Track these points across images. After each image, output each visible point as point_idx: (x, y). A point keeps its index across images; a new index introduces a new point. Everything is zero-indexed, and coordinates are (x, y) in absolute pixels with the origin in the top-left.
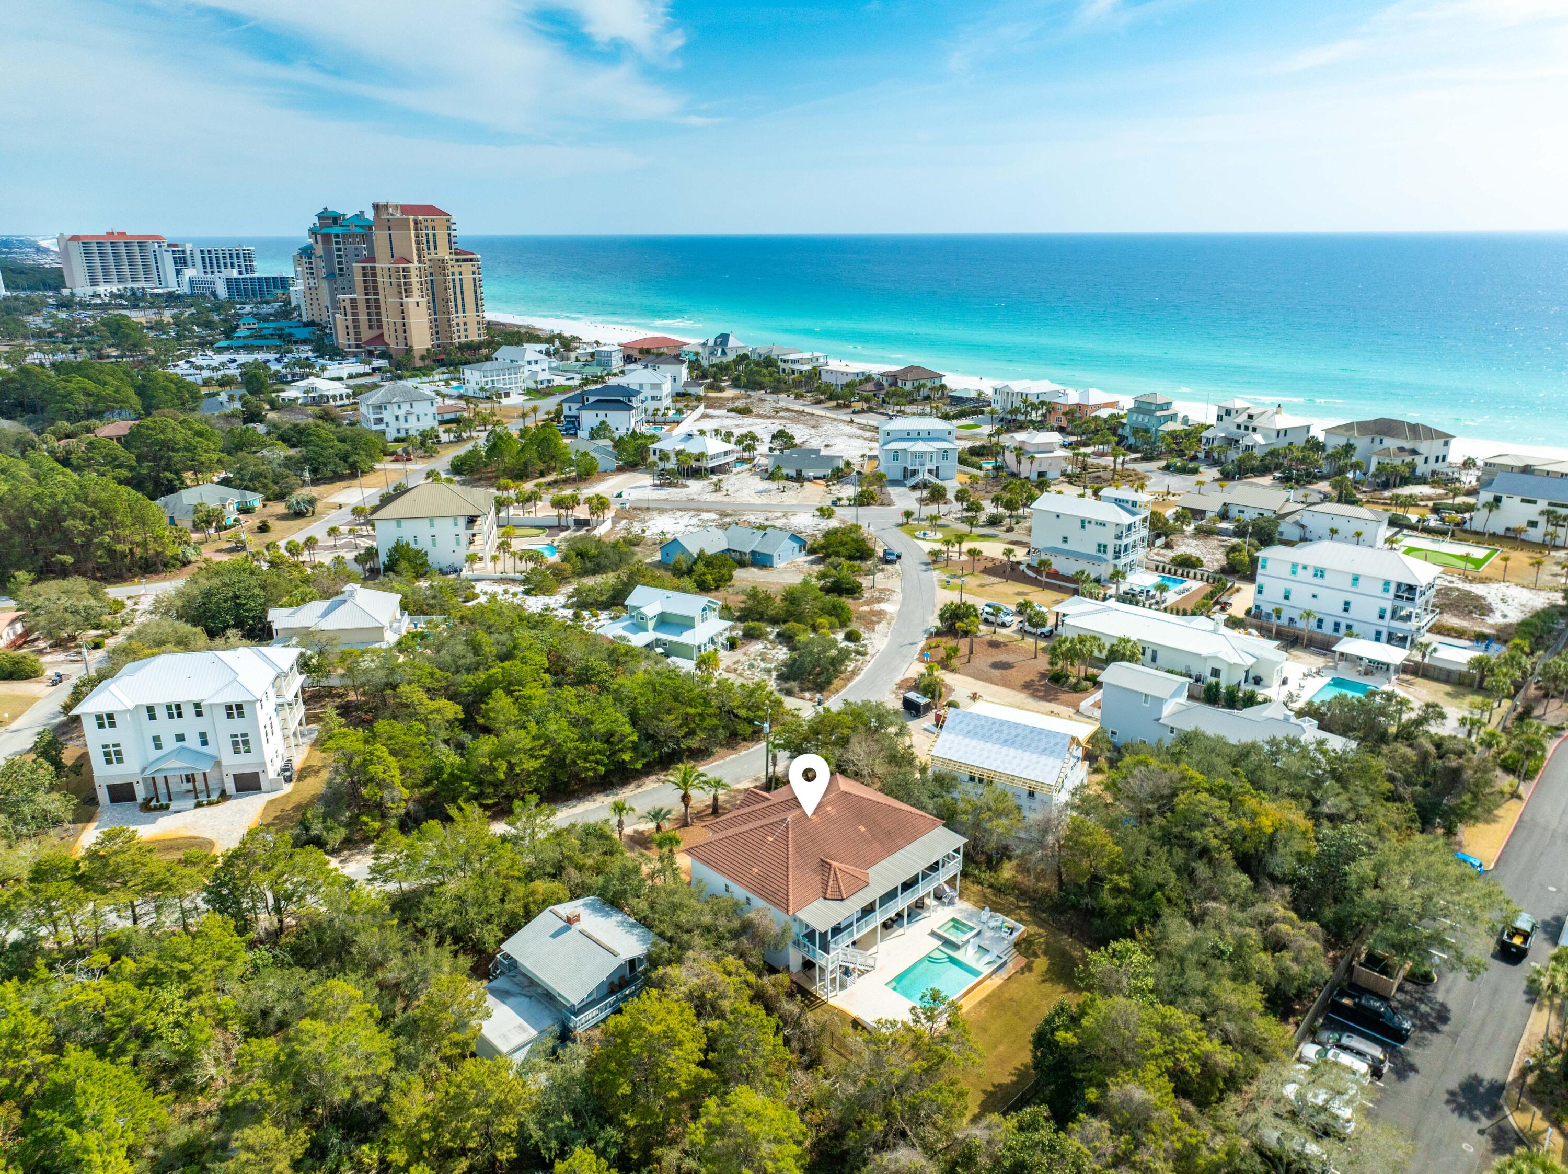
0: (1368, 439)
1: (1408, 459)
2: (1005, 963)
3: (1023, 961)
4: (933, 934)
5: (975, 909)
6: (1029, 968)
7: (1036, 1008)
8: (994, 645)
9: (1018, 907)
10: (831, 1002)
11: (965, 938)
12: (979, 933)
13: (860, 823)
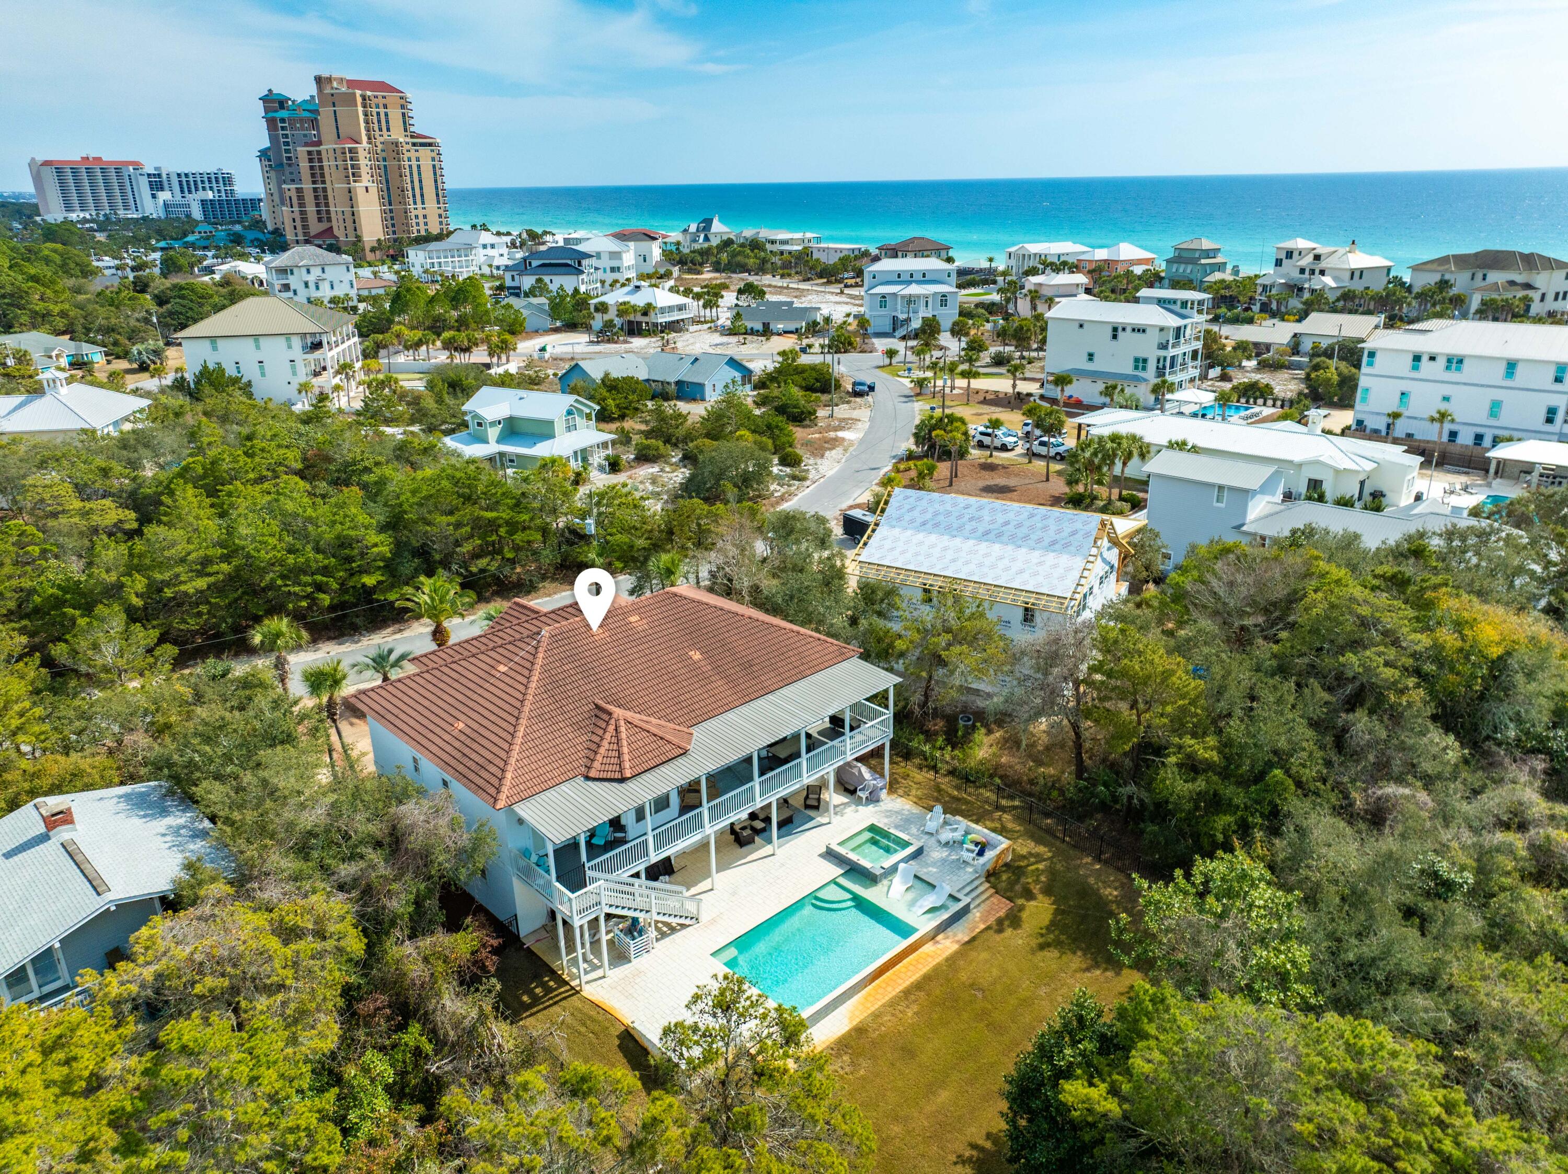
0: (1467, 275)
1: (1520, 294)
2: (966, 910)
3: (1002, 907)
4: (830, 855)
5: (916, 810)
6: (1013, 919)
7: (1026, 1002)
8: (989, 467)
9: (998, 808)
10: (589, 991)
11: (889, 862)
12: (919, 853)
13: (693, 646)
